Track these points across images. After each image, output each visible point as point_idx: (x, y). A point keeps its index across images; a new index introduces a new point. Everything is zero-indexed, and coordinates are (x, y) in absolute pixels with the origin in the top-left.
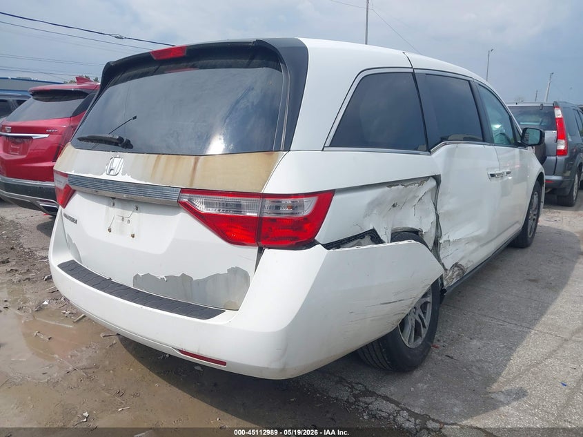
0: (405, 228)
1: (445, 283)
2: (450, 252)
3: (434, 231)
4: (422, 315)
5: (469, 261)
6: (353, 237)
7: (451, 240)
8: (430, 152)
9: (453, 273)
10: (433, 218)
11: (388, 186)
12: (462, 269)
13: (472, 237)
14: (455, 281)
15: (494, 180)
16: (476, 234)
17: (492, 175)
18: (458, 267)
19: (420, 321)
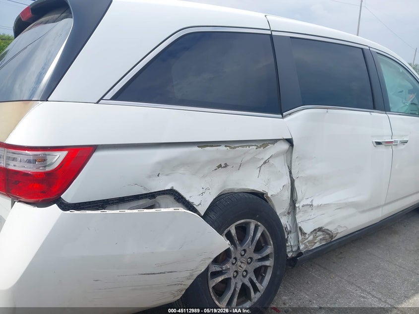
0: (244, 189)
1: (302, 247)
2: (312, 217)
3: (287, 194)
4: (254, 279)
5: (339, 226)
6: (132, 196)
7: (315, 204)
8: (282, 115)
9: (315, 238)
10: (286, 181)
11: (198, 147)
12: (329, 234)
13: (346, 204)
14: (317, 245)
15: (381, 148)
16: (351, 200)
17: (379, 143)
18: (323, 231)
19: (249, 285)
